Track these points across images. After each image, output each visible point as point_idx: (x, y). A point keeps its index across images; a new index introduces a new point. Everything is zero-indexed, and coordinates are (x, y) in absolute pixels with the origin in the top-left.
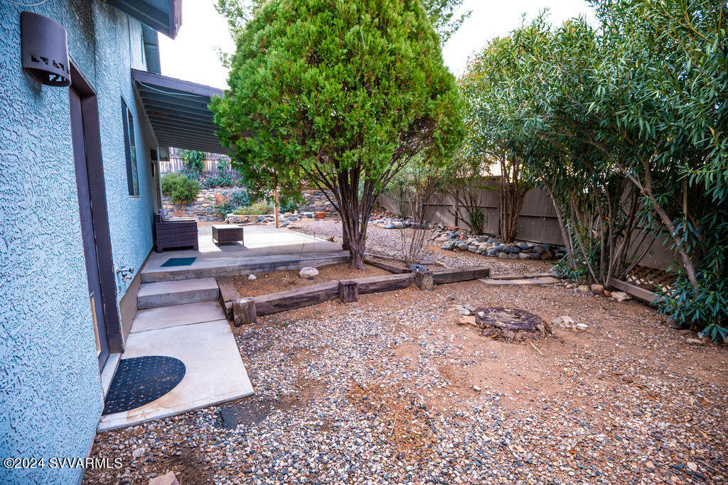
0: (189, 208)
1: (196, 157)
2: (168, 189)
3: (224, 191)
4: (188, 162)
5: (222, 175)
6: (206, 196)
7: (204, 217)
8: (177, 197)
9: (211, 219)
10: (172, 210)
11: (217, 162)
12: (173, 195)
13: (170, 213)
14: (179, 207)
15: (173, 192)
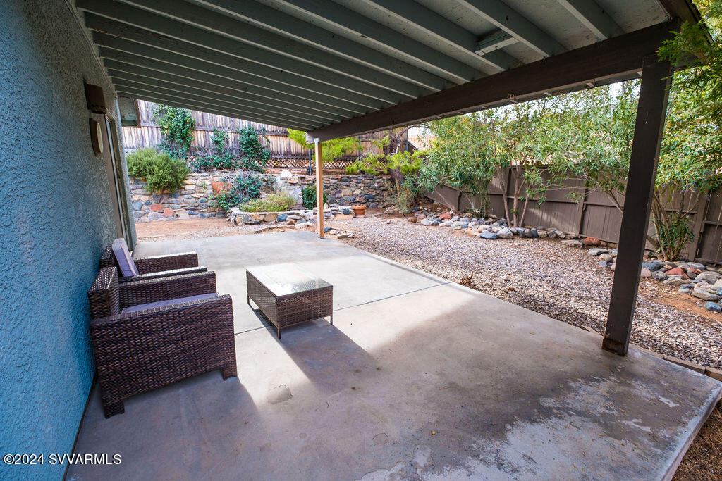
0: (173, 200)
1: (181, 124)
2: (140, 173)
3: (224, 175)
4: (168, 132)
5: (219, 153)
6: (198, 182)
7: (196, 212)
8: (155, 184)
9: (207, 215)
10: (148, 203)
11: (211, 134)
12: (149, 182)
13: (145, 207)
14: (159, 198)
15: (149, 177)
